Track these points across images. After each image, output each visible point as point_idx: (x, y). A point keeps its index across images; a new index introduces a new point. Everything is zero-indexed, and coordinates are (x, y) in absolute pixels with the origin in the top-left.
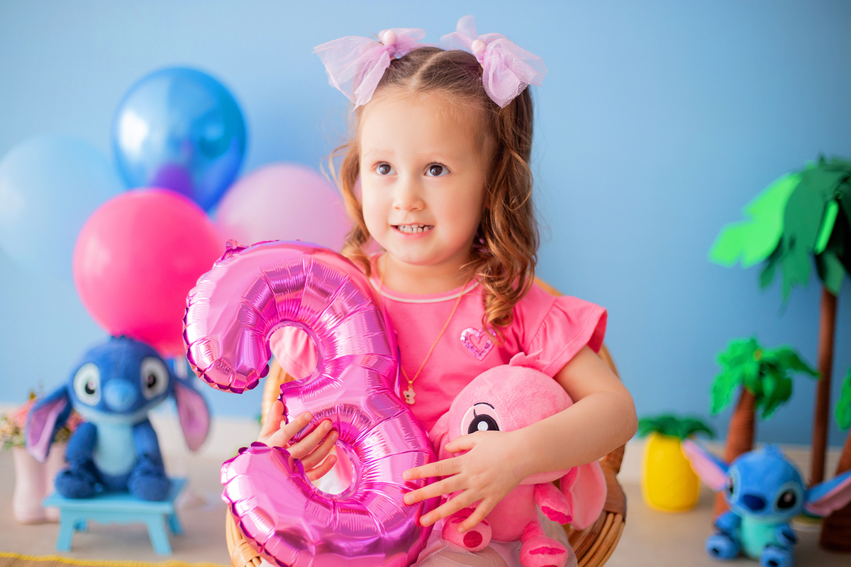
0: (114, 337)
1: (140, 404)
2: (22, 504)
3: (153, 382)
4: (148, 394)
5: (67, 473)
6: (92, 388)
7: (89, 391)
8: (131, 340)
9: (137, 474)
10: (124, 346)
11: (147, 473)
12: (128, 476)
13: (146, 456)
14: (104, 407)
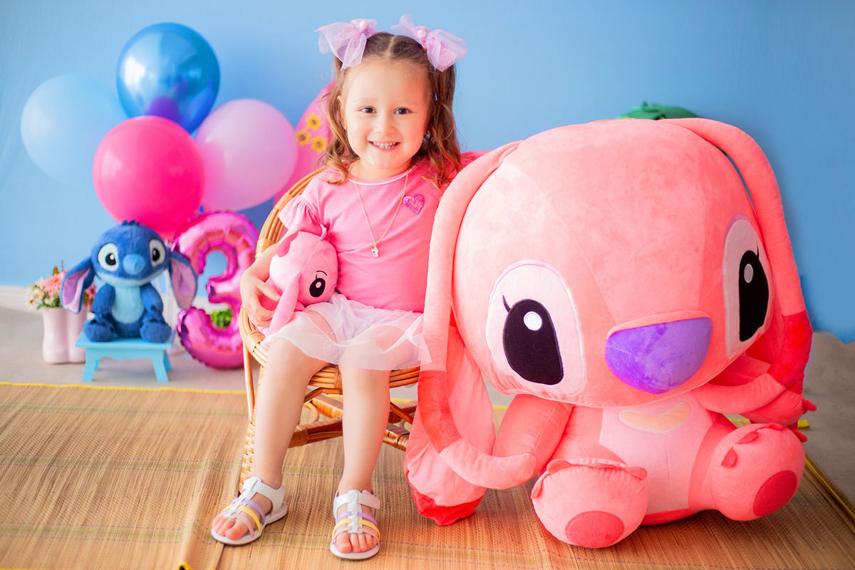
0: (125, 223)
1: (149, 271)
2: (49, 351)
3: (156, 257)
4: (154, 264)
5: (94, 322)
6: (112, 258)
7: (110, 261)
8: (138, 224)
9: (145, 320)
10: (134, 228)
11: (153, 320)
12: (140, 323)
13: (153, 308)
14: (122, 274)
